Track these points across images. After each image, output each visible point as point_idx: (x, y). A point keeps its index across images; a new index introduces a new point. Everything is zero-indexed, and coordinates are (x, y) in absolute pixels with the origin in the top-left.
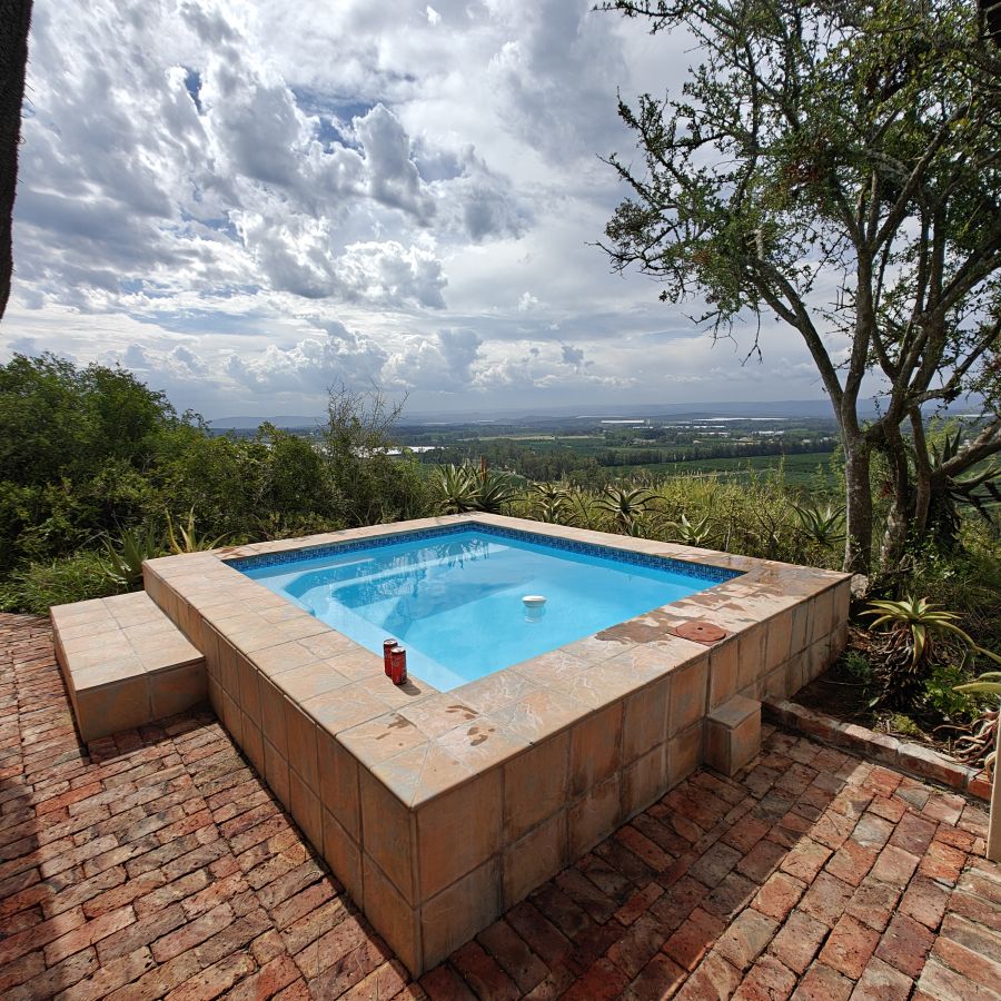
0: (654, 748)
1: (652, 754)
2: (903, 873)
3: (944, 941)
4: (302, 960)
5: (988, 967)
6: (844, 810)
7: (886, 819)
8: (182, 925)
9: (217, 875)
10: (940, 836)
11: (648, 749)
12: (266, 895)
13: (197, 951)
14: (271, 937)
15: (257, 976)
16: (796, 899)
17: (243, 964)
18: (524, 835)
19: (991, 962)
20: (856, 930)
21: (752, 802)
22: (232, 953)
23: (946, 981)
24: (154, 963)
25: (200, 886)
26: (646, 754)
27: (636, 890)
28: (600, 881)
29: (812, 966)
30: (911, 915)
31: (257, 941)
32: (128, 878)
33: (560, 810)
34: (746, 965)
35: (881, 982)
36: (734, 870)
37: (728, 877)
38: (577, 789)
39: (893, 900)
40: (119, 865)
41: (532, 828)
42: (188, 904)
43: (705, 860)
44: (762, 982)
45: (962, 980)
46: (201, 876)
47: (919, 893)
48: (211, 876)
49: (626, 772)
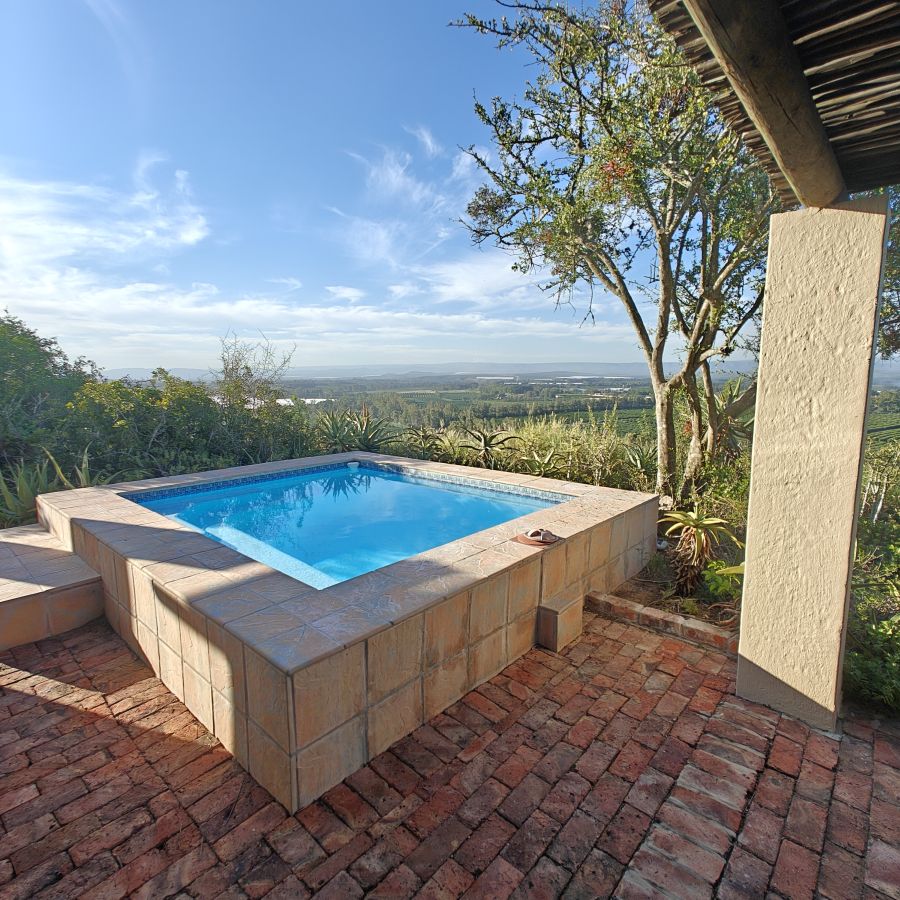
0: (495, 631)
1: (494, 635)
2: (676, 710)
3: (698, 752)
4: (193, 811)
5: (727, 766)
6: (639, 670)
7: (669, 674)
8: (84, 795)
9: (115, 754)
10: (706, 683)
11: (490, 631)
12: (162, 766)
13: (98, 813)
14: (166, 797)
15: (154, 825)
16: (597, 733)
17: (142, 818)
18: (385, 697)
19: (728, 762)
20: (638, 750)
21: (572, 669)
22: (131, 811)
23: (696, 777)
24: (57, 825)
25: (100, 764)
26: (488, 635)
27: (476, 737)
28: (448, 732)
29: (603, 777)
30: (678, 737)
31: (153, 801)
32: (30, 764)
33: (416, 678)
34: (556, 779)
35: (650, 783)
36: (554, 717)
37: (549, 722)
38: (430, 662)
39: (666, 728)
40: (21, 754)
41: (392, 692)
42: (89, 779)
43: (531, 712)
44: (565, 789)
45: (707, 775)
46: (102, 756)
47: (686, 722)
48: (111, 756)
49: (472, 649)
